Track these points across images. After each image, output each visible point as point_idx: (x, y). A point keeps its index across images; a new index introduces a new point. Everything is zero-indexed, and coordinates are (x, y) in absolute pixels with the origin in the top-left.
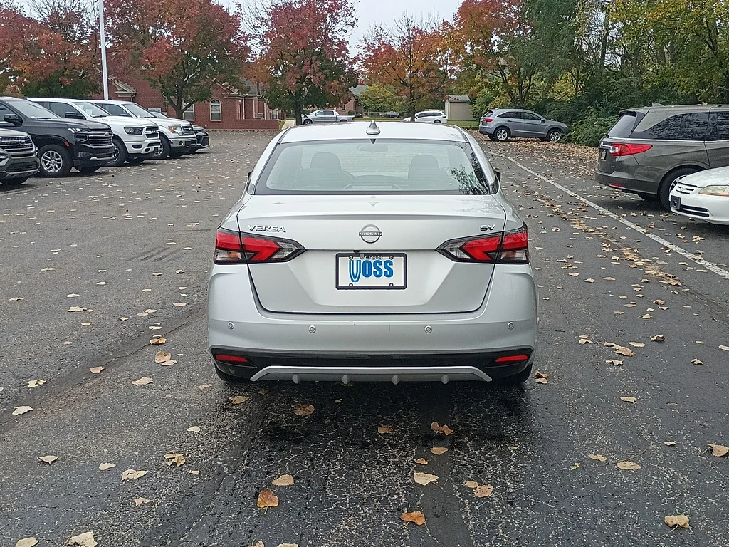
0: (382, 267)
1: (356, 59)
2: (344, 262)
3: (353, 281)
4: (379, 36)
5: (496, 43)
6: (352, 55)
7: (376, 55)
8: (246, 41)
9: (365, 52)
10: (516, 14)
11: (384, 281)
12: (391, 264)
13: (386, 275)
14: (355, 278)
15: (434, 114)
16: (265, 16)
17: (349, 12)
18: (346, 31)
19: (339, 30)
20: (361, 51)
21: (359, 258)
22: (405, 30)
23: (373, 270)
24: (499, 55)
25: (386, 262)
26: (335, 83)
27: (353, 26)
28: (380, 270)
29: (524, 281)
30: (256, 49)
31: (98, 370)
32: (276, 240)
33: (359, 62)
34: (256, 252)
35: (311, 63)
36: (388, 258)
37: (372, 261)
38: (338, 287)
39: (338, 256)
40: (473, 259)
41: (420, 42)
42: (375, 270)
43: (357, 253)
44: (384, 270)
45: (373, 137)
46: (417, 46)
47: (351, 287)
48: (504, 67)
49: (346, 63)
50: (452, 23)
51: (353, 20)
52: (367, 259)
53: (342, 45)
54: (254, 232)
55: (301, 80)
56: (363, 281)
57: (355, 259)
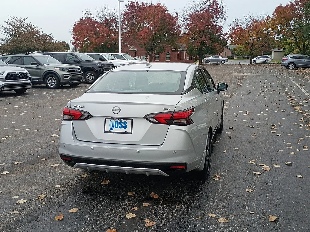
0: (123, 124)
1: (226, 34)
2: (108, 121)
3: (111, 130)
4: (237, 24)
5: (292, 25)
6: (224, 32)
7: (235, 31)
8: (180, 27)
9: (231, 31)
11: (123, 130)
12: (126, 123)
13: (124, 128)
14: (112, 128)
15: (265, 57)
16: (187, 17)
17: (224, 14)
18: (222, 22)
19: (218, 22)
20: (229, 30)
21: (114, 120)
22: (249, 20)
23: (119, 125)
24: (294, 30)
25: (124, 122)
26: (216, 44)
27: (225, 20)
28: (122, 125)
29: (183, 133)
30: (184, 31)
31: (43, 160)
32: (81, 111)
33: (227, 35)
34: (74, 116)
35: (206, 36)
36: (125, 121)
37: (119, 122)
38: (105, 132)
39: (106, 119)
40: (159, 123)
41: (256, 26)
42: (120, 125)
43: (112, 118)
44: (123, 125)
45: (148, 69)
46: (254, 27)
47: (110, 132)
48: (296, 35)
49: (222, 35)
50: (271, 16)
51: (226, 17)
52: (117, 121)
53: (220, 28)
54: (75, 108)
55: (201, 44)
56: (115, 130)
57: (112, 120)
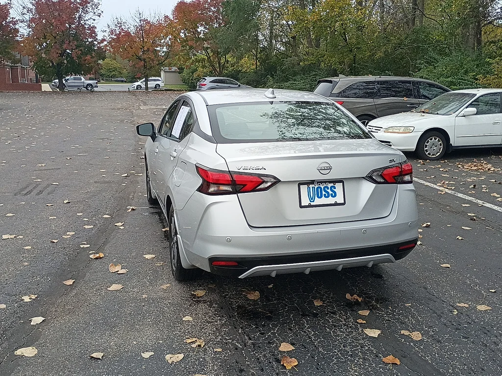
0: (329, 191)
1: (103, 40)
2: (304, 188)
3: (311, 202)
4: (119, 24)
5: (202, 32)
6: (100, 37)
7: (118, 38)
8: (15, 24)
9: (109, 35)
10: (214, 12)
11: (331, 200)
12: (335, 188)
13: (332, 196)
14: (312, 199)
15: (155, 80)
16: (30, 6)
17: (97, 6)
18: (94, 20)
19: (89, 19)
20: (106, 34)
21: (313, 186)
22: (138, 20)
23: (324, 193)
24: (203, 40)
25: (331, 187)
26: (88, 57)
27: (99, 16)
28: (328, 193)
30: (24, 30)
31: (70, 282)
32: (260, 175)
33: (105, 43)
34: (245, 185)
35: (70, 42)
36: (332, 184)
37: (322, 187)
38: (301, 207)
39: (300, 184)
40: (386, 182)
41: (148, 30)
42: (325, 193)
43: (312, 182)
44: (331, 192)
45: (271, 100)
46: (148, 33)
47: (310, 206)
48: (207, 48)
49: (96, 43)
50: (171, 17)
51: (100, 12)
52: (319, 186)
53: (92, 29)
54: (241, 171)
55: (61, 55)
56: (318, 201)
57: (311, 186)
